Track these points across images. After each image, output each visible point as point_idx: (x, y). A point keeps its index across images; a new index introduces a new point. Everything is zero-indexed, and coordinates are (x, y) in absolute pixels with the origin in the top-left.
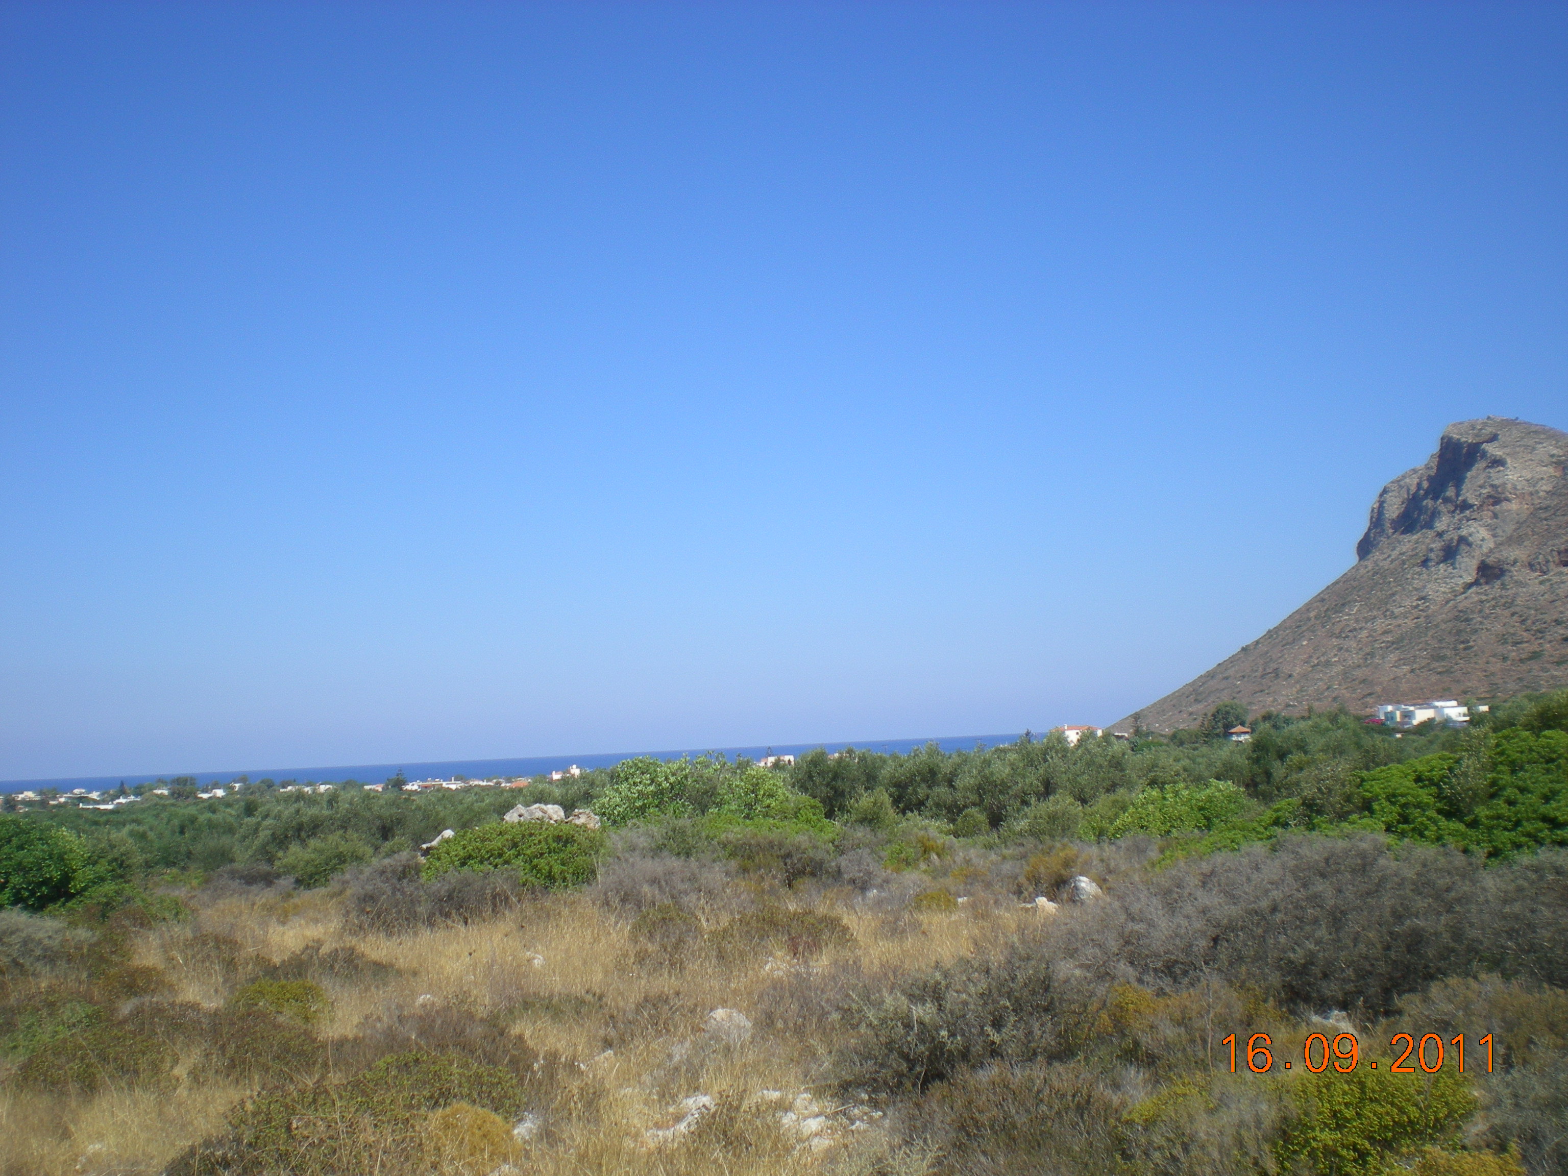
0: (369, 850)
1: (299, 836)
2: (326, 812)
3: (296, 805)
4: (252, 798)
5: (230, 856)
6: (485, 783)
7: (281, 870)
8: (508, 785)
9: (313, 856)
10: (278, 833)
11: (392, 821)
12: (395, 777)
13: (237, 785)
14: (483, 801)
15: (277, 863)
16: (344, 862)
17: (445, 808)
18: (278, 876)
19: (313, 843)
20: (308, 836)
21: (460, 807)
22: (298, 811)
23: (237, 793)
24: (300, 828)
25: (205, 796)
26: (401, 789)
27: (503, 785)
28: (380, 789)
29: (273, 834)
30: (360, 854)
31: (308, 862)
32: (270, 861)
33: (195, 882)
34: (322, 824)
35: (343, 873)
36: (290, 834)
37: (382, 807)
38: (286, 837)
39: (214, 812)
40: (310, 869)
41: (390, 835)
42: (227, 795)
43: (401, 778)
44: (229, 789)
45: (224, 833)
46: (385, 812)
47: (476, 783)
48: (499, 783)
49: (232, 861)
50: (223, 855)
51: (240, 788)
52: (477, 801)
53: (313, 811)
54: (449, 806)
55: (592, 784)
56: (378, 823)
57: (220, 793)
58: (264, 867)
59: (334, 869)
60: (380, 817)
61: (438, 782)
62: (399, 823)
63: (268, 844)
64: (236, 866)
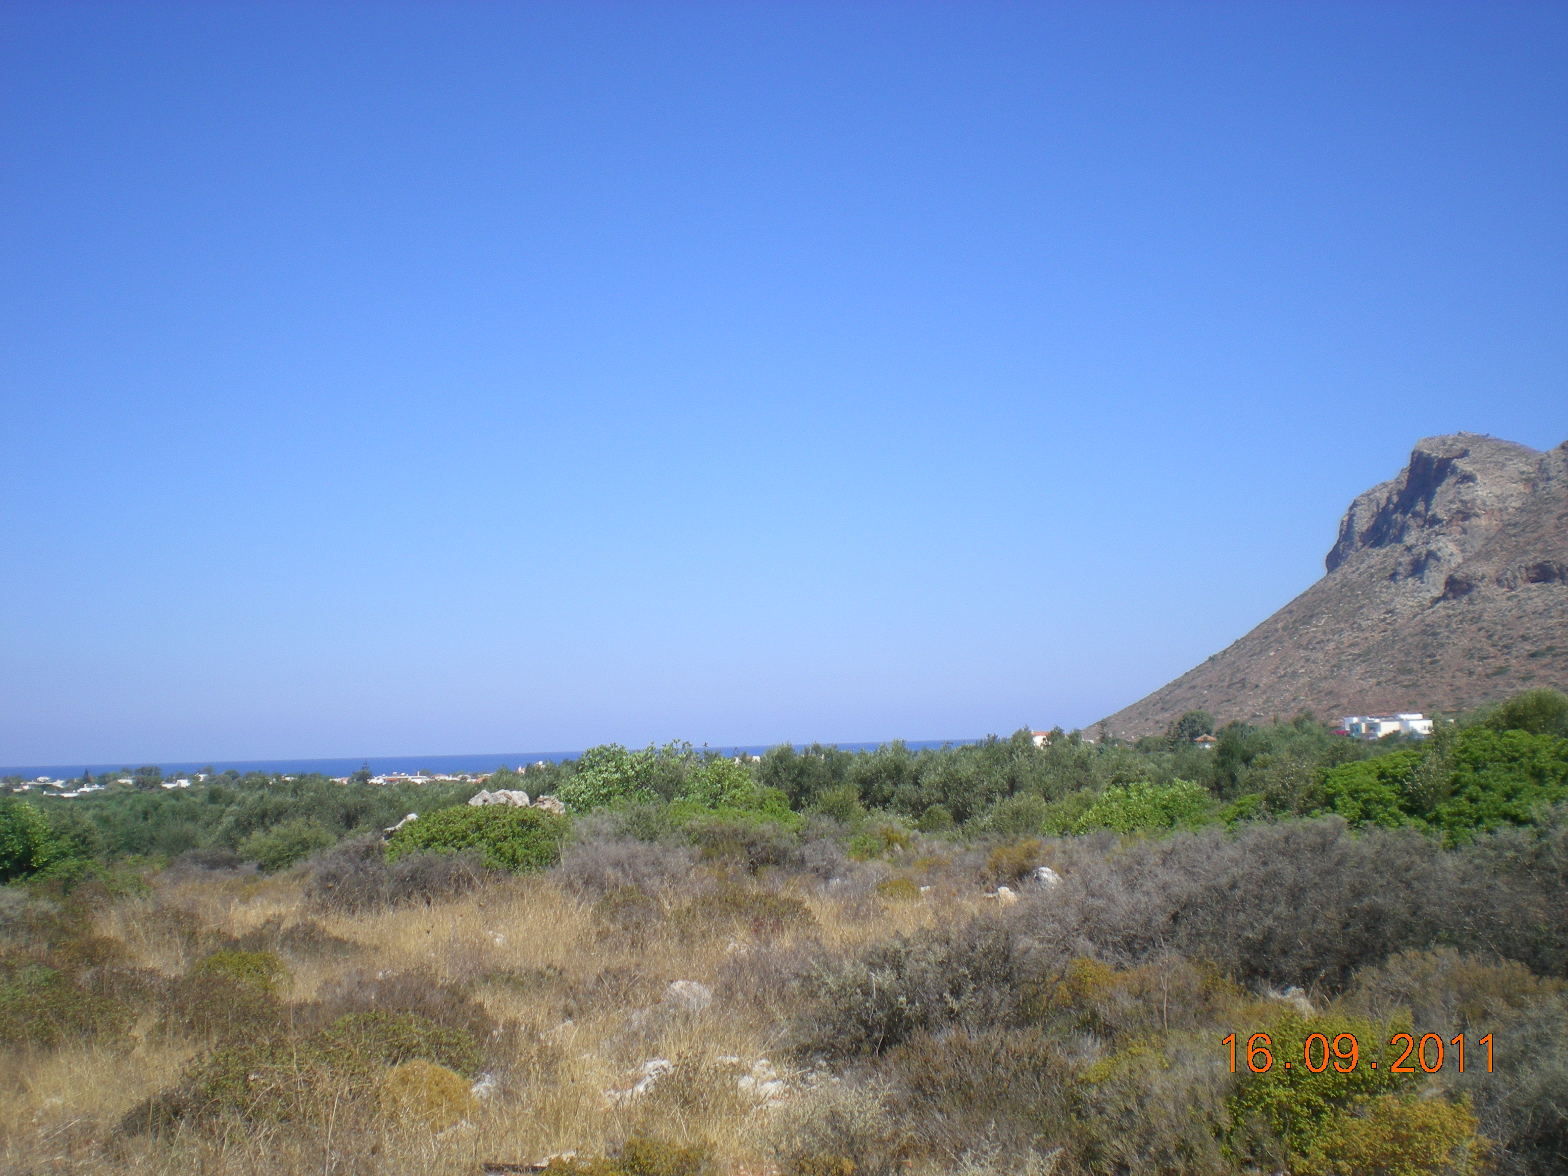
0: (334, 838)
1: (263, 823)
2: (290, 800)
3: (260, 792)
4: (217, 787)
5: (194, 842)
6: (450, 779)
7: (244, 855)
8: (474, 780)
9: (277, 842)
10: (242, 819)
11: (356, 809)
12: (360, 770)
13: (202, 776)
14: (448, 792)
15: (241, 849)
16: (307, 848)
17: (410, 798)
18: (241, 861)
19: (275, 829)
20: (272, 823)
21: (425, 799)
22: (262, 798)
23: (202, 783)
24: (264, 815)
25: (169, 786)
26: (366, 783)
27: (469, 780)
28: (345, 782)
29: (237, 820)
30: (323, 840)
31: (271, 848)
32: (233, 847)
33: (158, 866)
34: (286, 811)
35: (306, 860)
36: (254, 820)
37: (346, 795)
38: (250, 824)
39: (178, 799)
40: (273, 854)
41: (354, 823)
42: (192, 785)
43: (367, 771)
44: (193, 779)
45: (187, 819)
46: (351, 801)
47: (442, 777)
48: (464, 779)
49: (194, 847)
50: (186, 841)
51: (205, 779)
52: (442, 793)
53: (278, 799)
54: (414, 797)
55: (558, 775)
56: (343, 811)
57: (184, 783)
58: (227, 853)
59: (297, 856)
60: (344, 806)
61: (403, 776)
62: (363, 812)
63: (231, 829)
64: (201, 851)
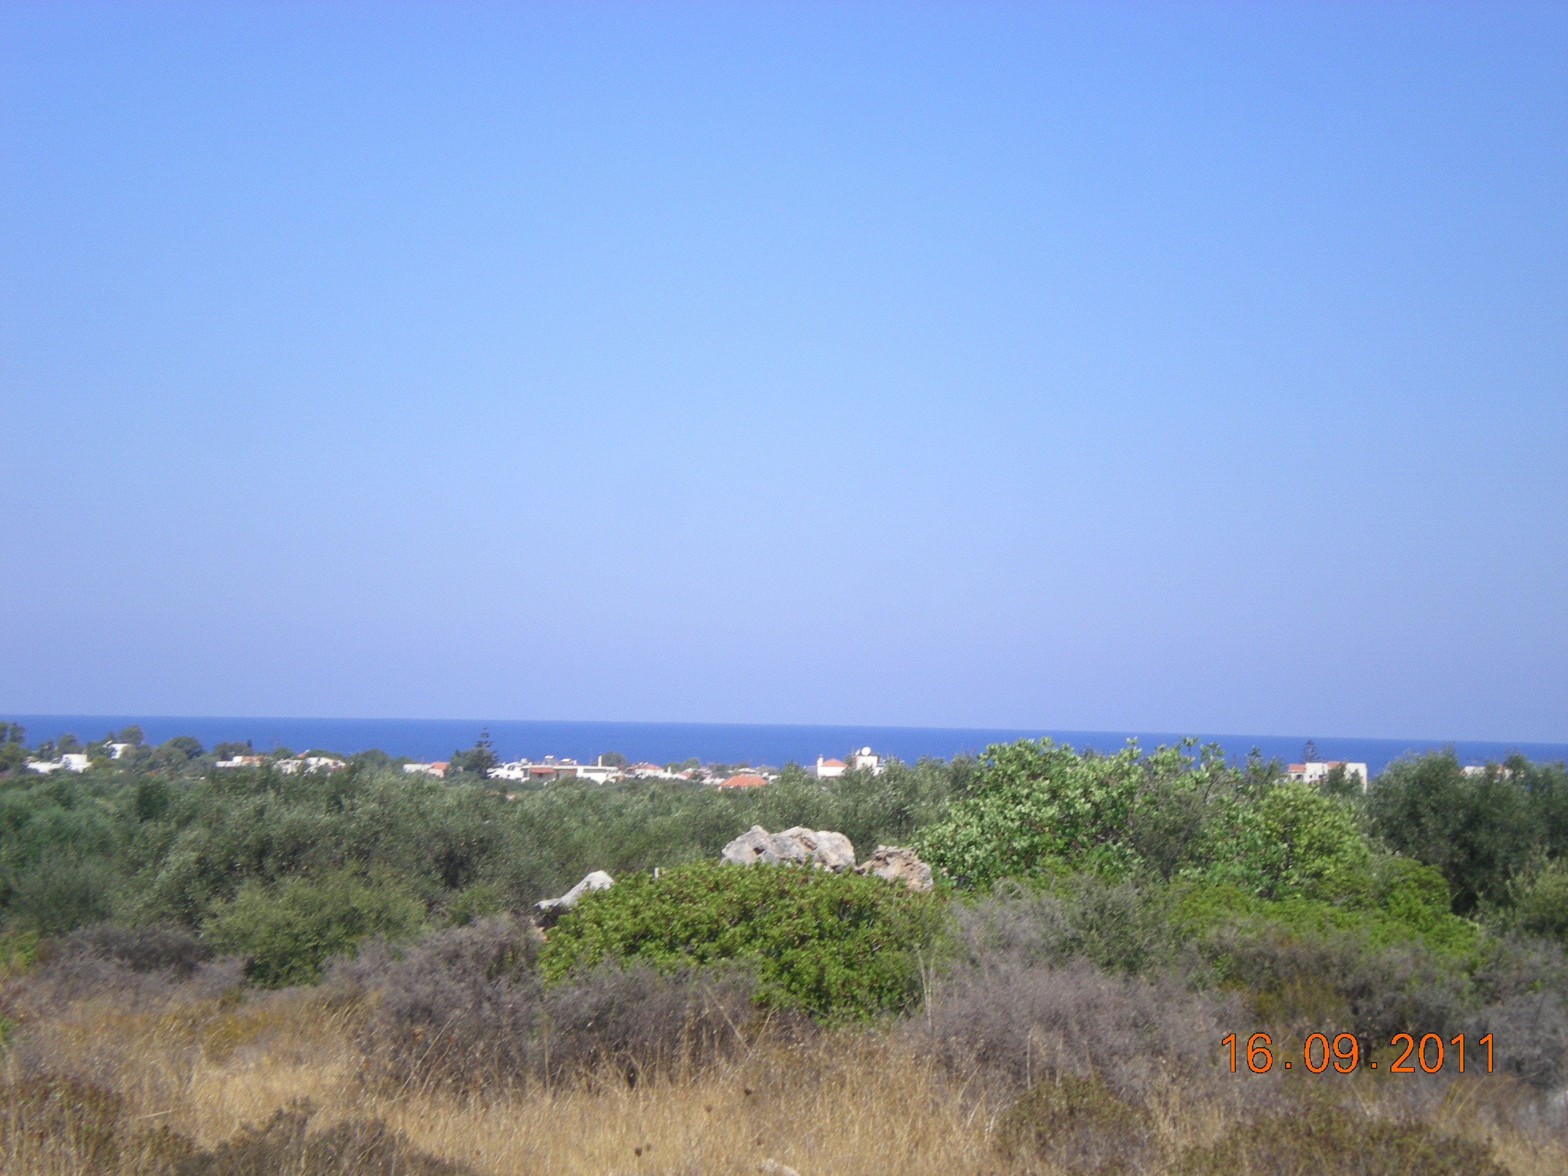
0: (417, 907)
1: (260, 868)
2: (324, 818)
3: (258, 800)
4: (154, 777)
5: (100, 904)
6: (668, 775)
7: (217, 940)
8: (718, 781)
9: (290, 914)
10: (214, 857)
11: (469, 845)
12: (472, 749)
13: (119, 748)
14: (668, 812)
15: (208, 925)
16: (360, 930)
17: (584, 822)
18: (208, 954)
19: (292, 884)
20: (281, 869)
21: (616, 822)
22: (260, 812)
23: (120, 764)
24: (262, 851)
25: (44, 767)
26: (485, 777)
27: (707, 781)
28: (439, 773)
29: (200, 861)
30: (396, 912)
31: (276, 929)
32: (191, 920)
33: (18, 959)
34: (313, 844)
35: (355, 954)
36: (240, 860)
37: (449, 812)
38: (231, 868)
39: (68, 804)
40: (282, 942)
41: (462, 875)
42: (95, 767)
43: (487, 751)
44: (99, 754)
45: (90, 851)
46: (456, 825)
47: (649, 772)
48: (698, 777)
49: (103, 915)
50: (84, 901)
51: (125, 754)
52: (654, 813)
53: (296, 814)
54: (593, 818)
55: (912, 791)
56: (439, 847)
57: (78, 762)
58: (177, 933)
59: (335, 945)
60: (442, 835)
61: (567, 765)
62: (483, 851)
63: (188, 880)
64: (114, 927)
